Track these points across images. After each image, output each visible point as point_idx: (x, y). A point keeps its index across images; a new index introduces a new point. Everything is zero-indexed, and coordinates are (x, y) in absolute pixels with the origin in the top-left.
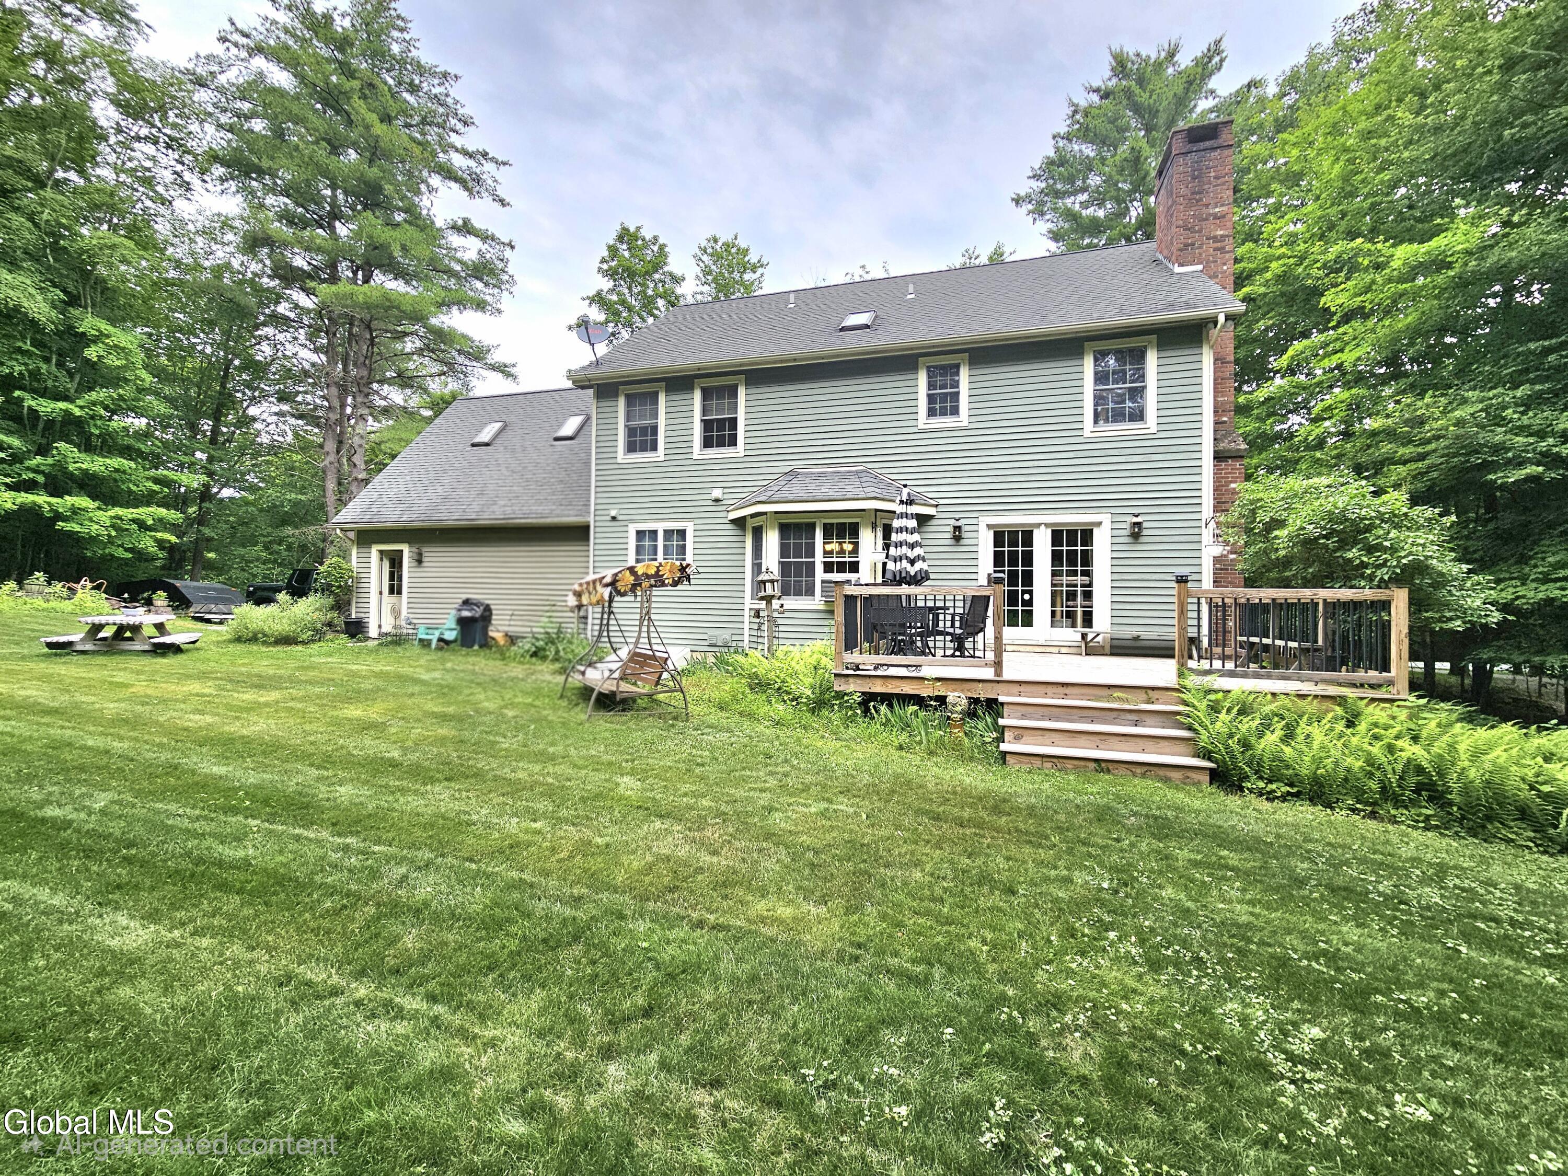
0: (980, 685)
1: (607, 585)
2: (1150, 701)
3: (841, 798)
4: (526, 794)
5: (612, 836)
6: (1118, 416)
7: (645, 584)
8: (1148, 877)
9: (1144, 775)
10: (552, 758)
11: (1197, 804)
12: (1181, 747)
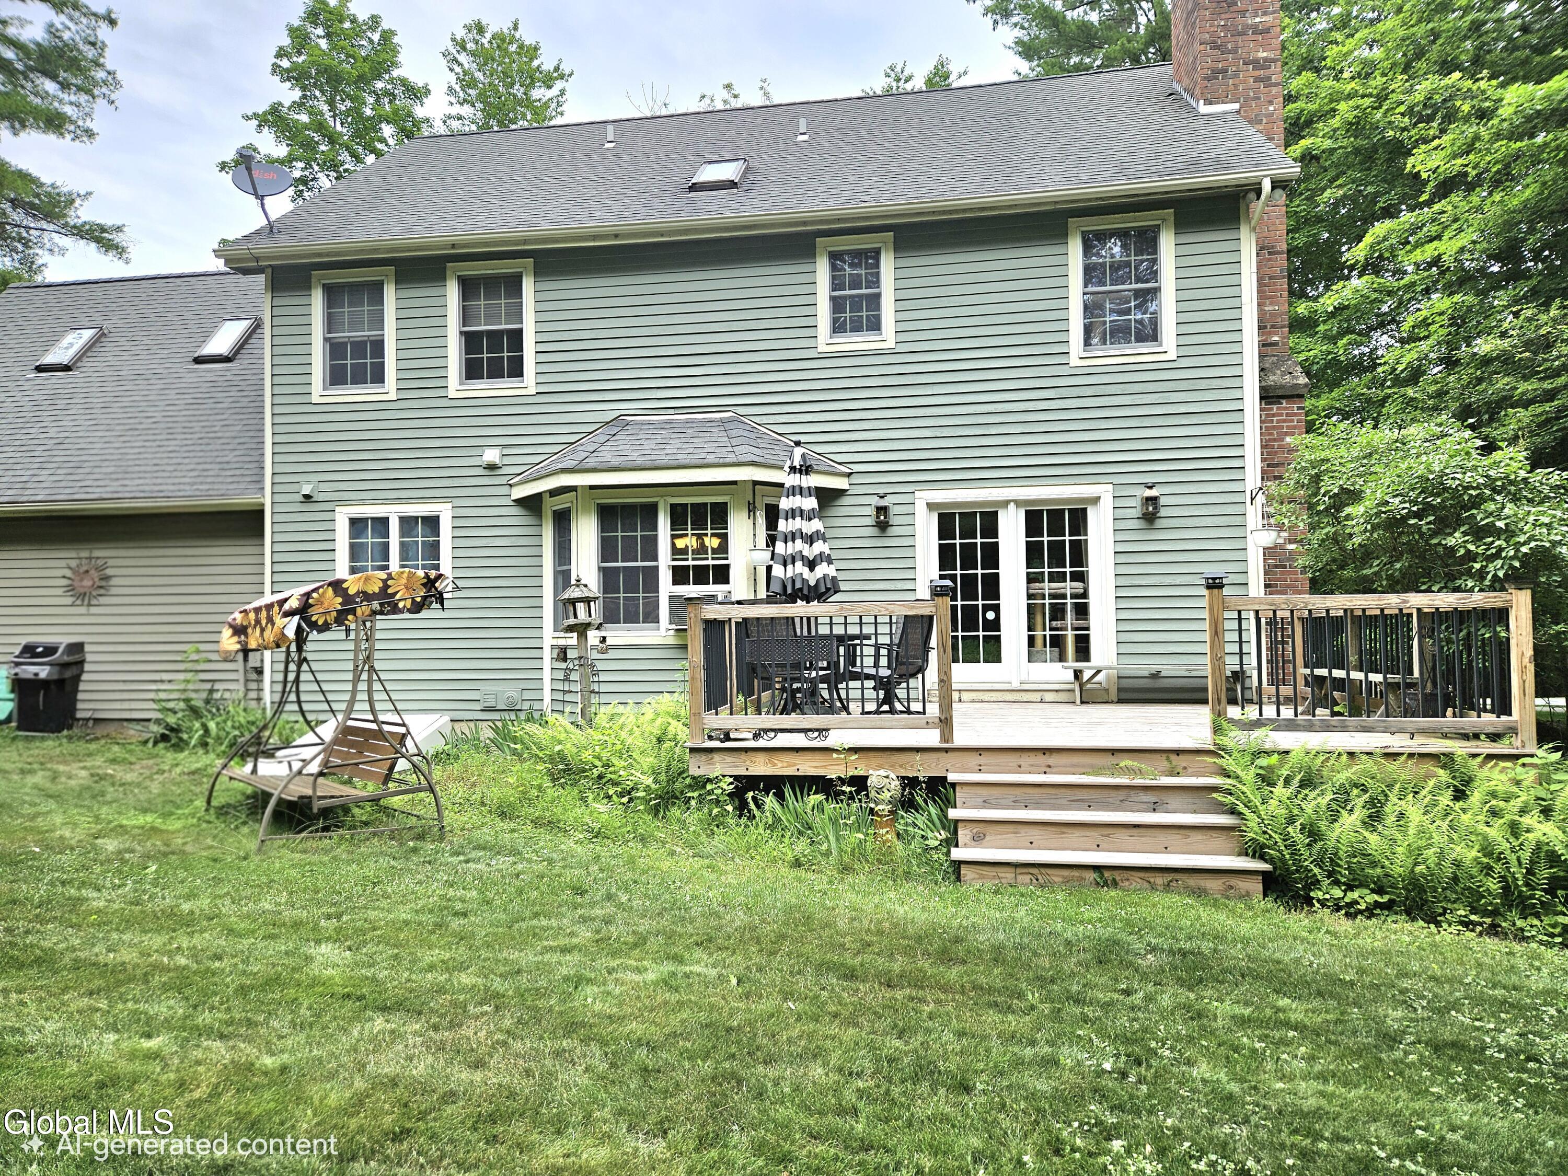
0: (918, 757)
1: (290, 614)
2: (1173, 773)
3: (698, 953)
4: (137, 989)
5: (292, 1052)
6: (1120, 334)
7: (363, 610)
8: (1172, 1049)
9: (1167, 887)
10: (188, 922)
11: (1245, 928)
12: (1219, 841)
